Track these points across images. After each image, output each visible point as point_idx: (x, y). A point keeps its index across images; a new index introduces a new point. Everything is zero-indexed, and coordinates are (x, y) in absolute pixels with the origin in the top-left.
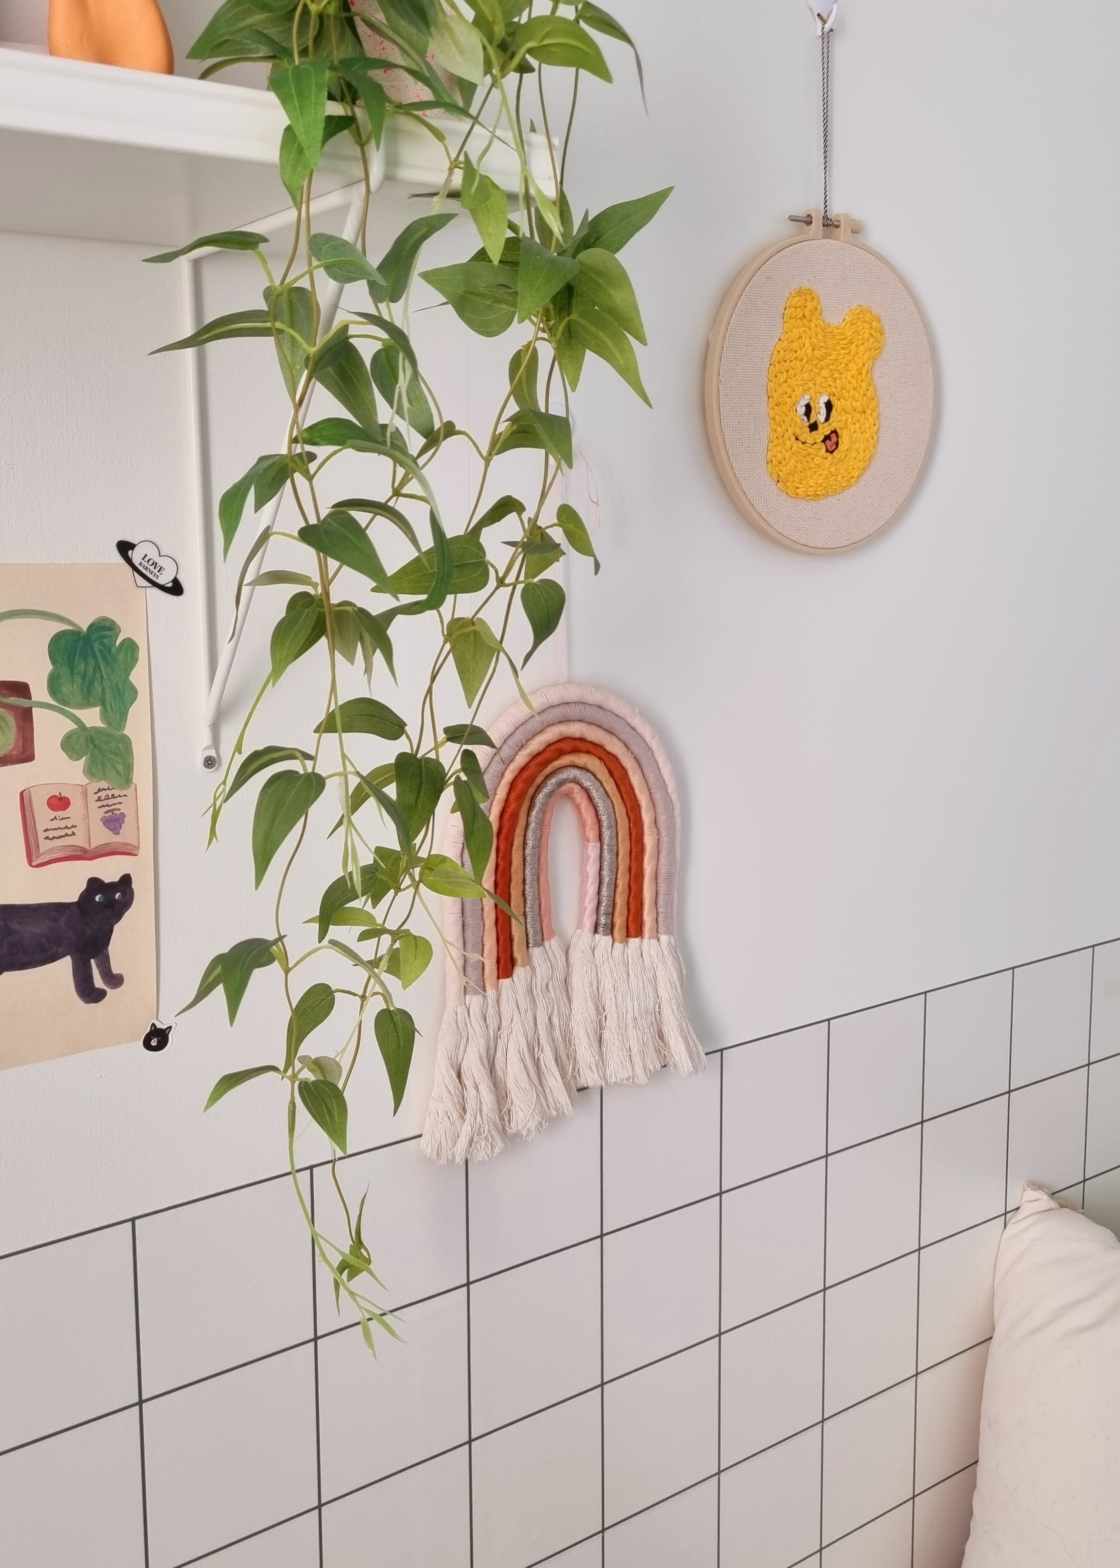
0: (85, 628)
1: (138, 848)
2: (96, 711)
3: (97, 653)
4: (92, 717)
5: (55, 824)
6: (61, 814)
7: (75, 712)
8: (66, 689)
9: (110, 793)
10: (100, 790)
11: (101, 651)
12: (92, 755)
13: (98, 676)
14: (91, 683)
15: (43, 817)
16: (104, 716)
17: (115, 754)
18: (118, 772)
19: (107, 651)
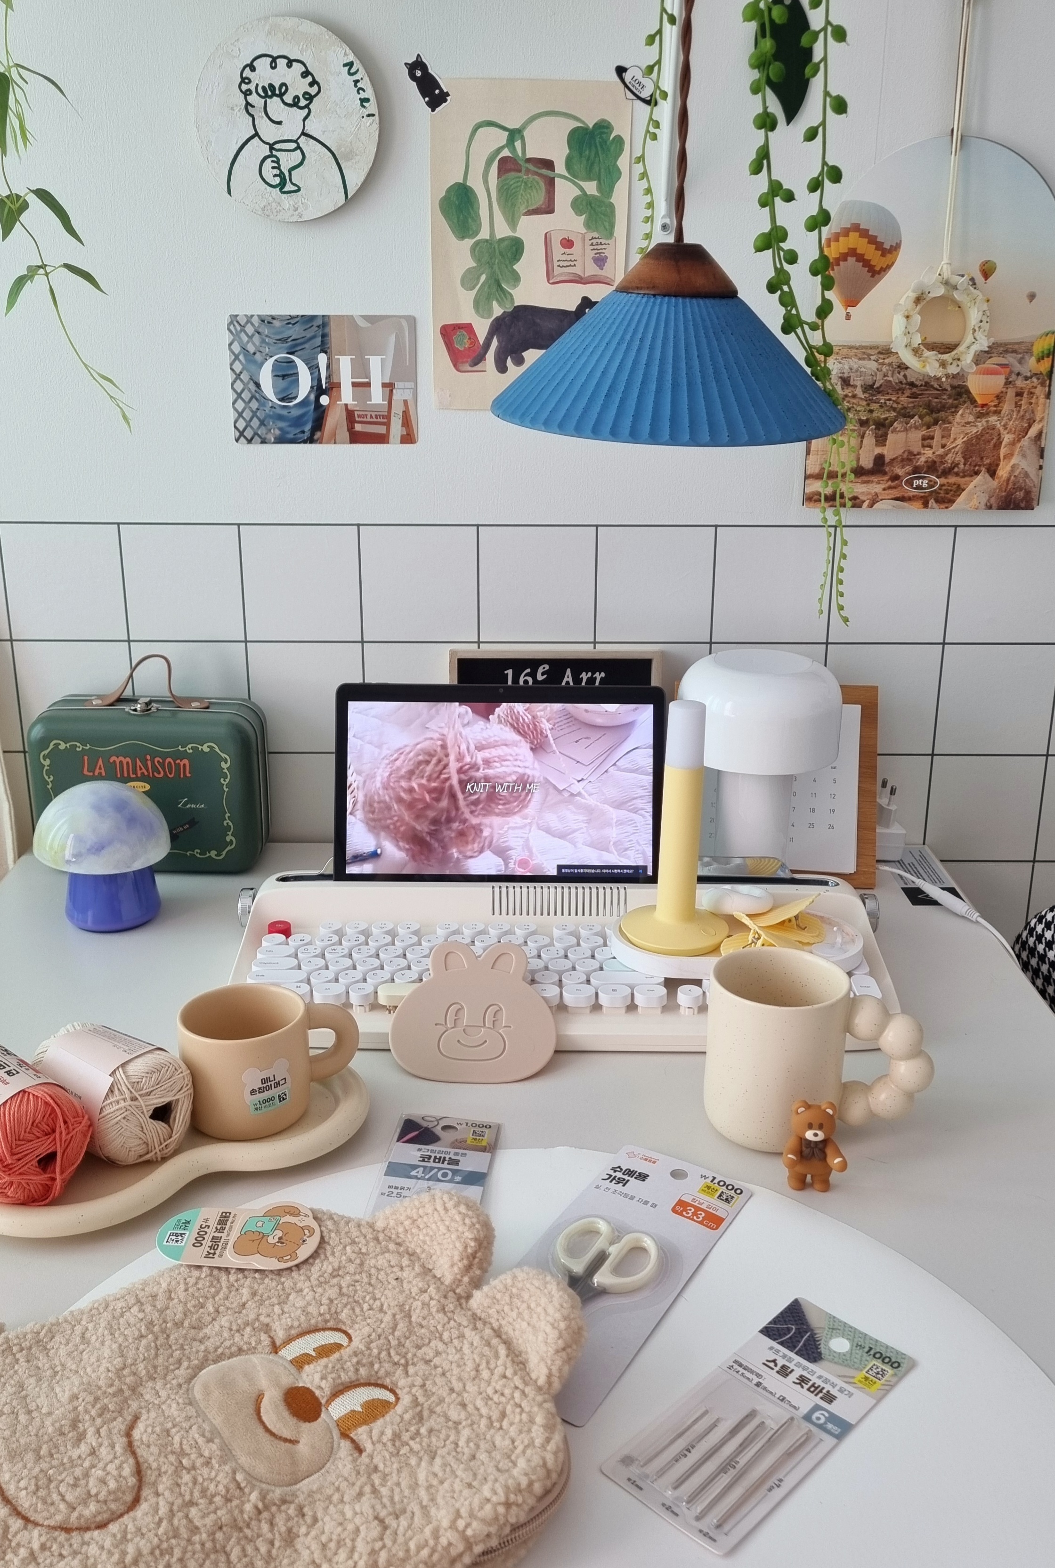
0: (591, 126)
1: (614, 281)
2: (594, 184)
4: (591, 188)
5: (564, 257)
6: (567, 251)
7: (581, 183)
8: (576, 167)
9: (599, 241)
10: (593, 238)
11: (600, 143)
12: (590, 213)
13: (597, 159)
14: (592, 164)
15: (558, 251)
16: (599, 188)
17: (604, 215)
19: (604, 142)
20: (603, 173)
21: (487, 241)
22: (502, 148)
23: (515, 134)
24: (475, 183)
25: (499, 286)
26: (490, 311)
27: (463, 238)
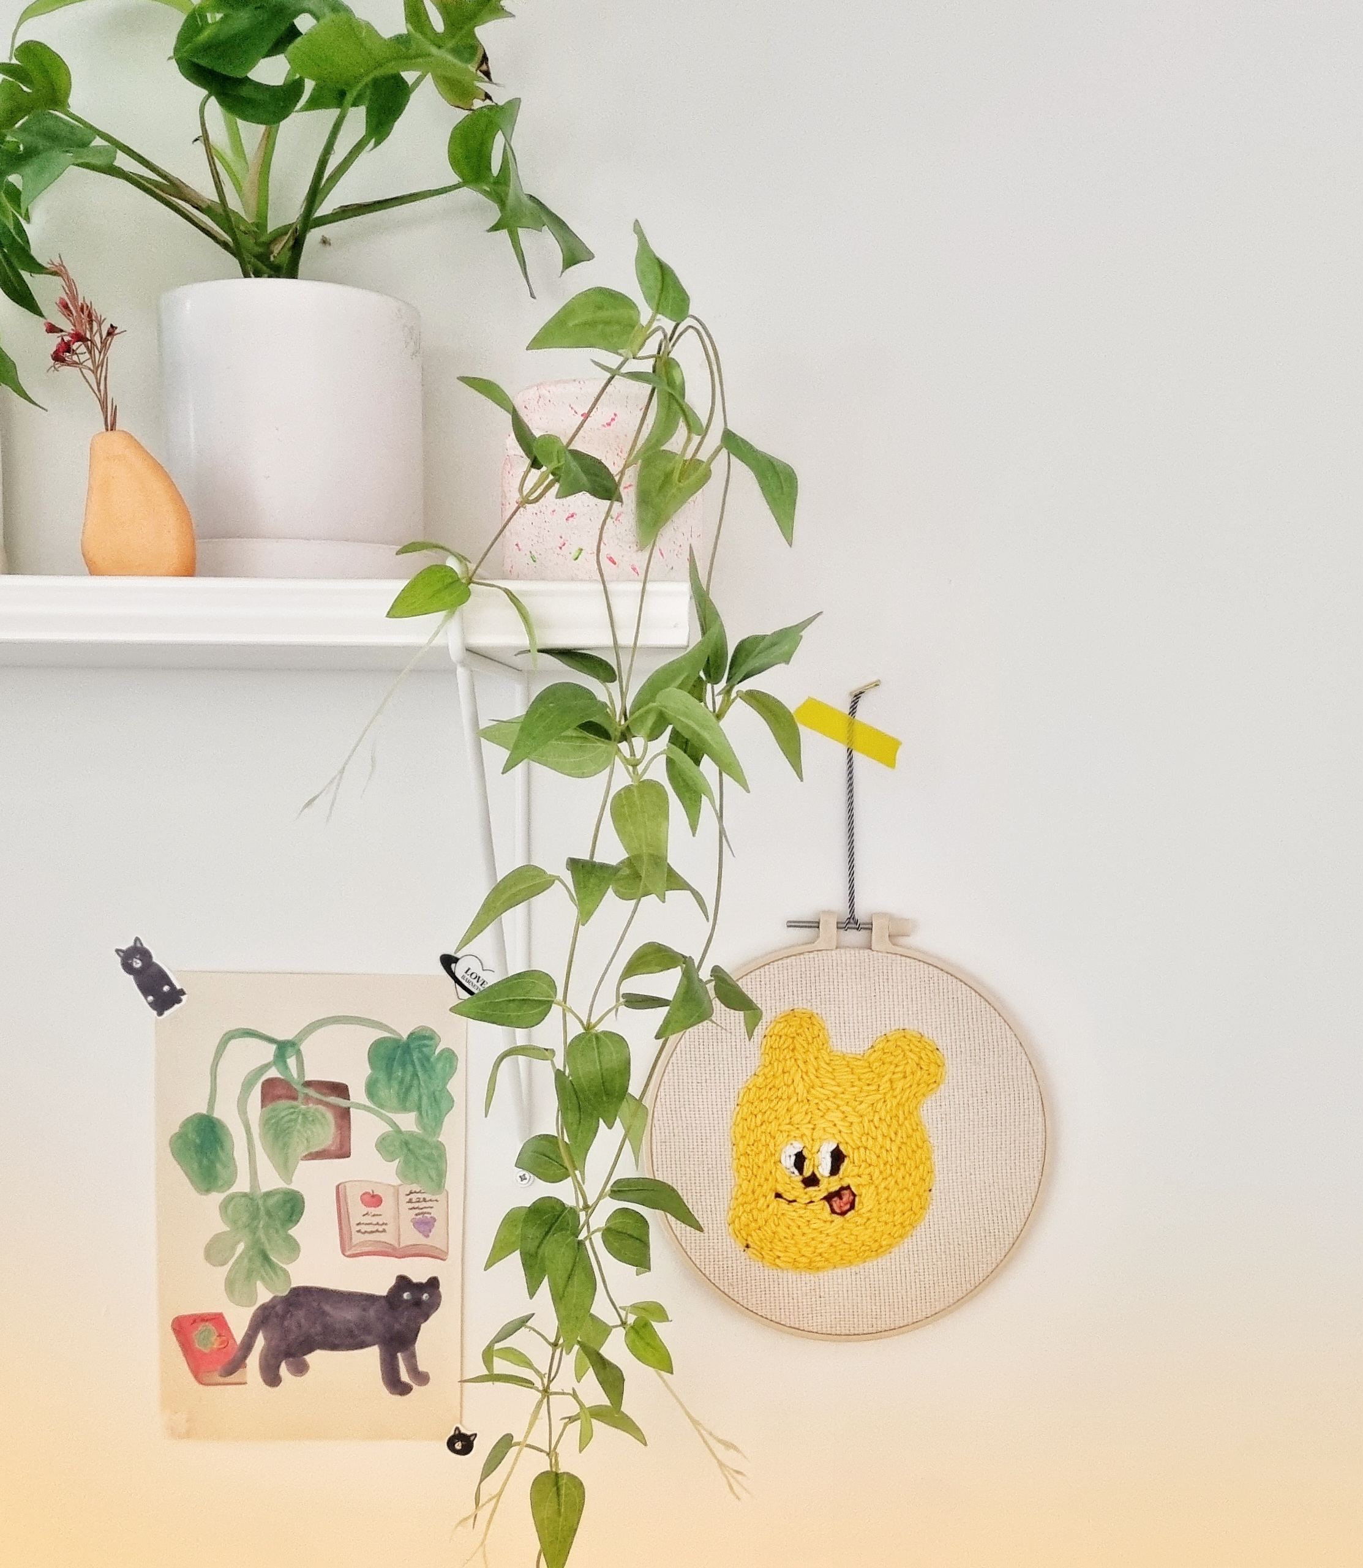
0: (405, 1036)
1: (447, 1253)
2: (412, 1116)
3: (416, 1061)
4: (408, 1122)
5: (367, 1220)
6: (373, 1210)
7: (390, 1115)
8: (383, 1093)
9: (421, 1196)
10: (412, 1192)
11: (419, 1059)
12: (406, 1157)
13: (415, 1082)
14: (408, 1089)
15: (357, 1210)
16: (420, 1122)
17: (429, 1159)
18: (430, 1177)
19: (426, 1059)
20: (425, 1101)
21: (245, 1195)
22: (266, 1067)
23: (284, 1048)
24: (226, 1113)
25: (266, 1258)
26: (253, 1295)
27: (208, 1191)
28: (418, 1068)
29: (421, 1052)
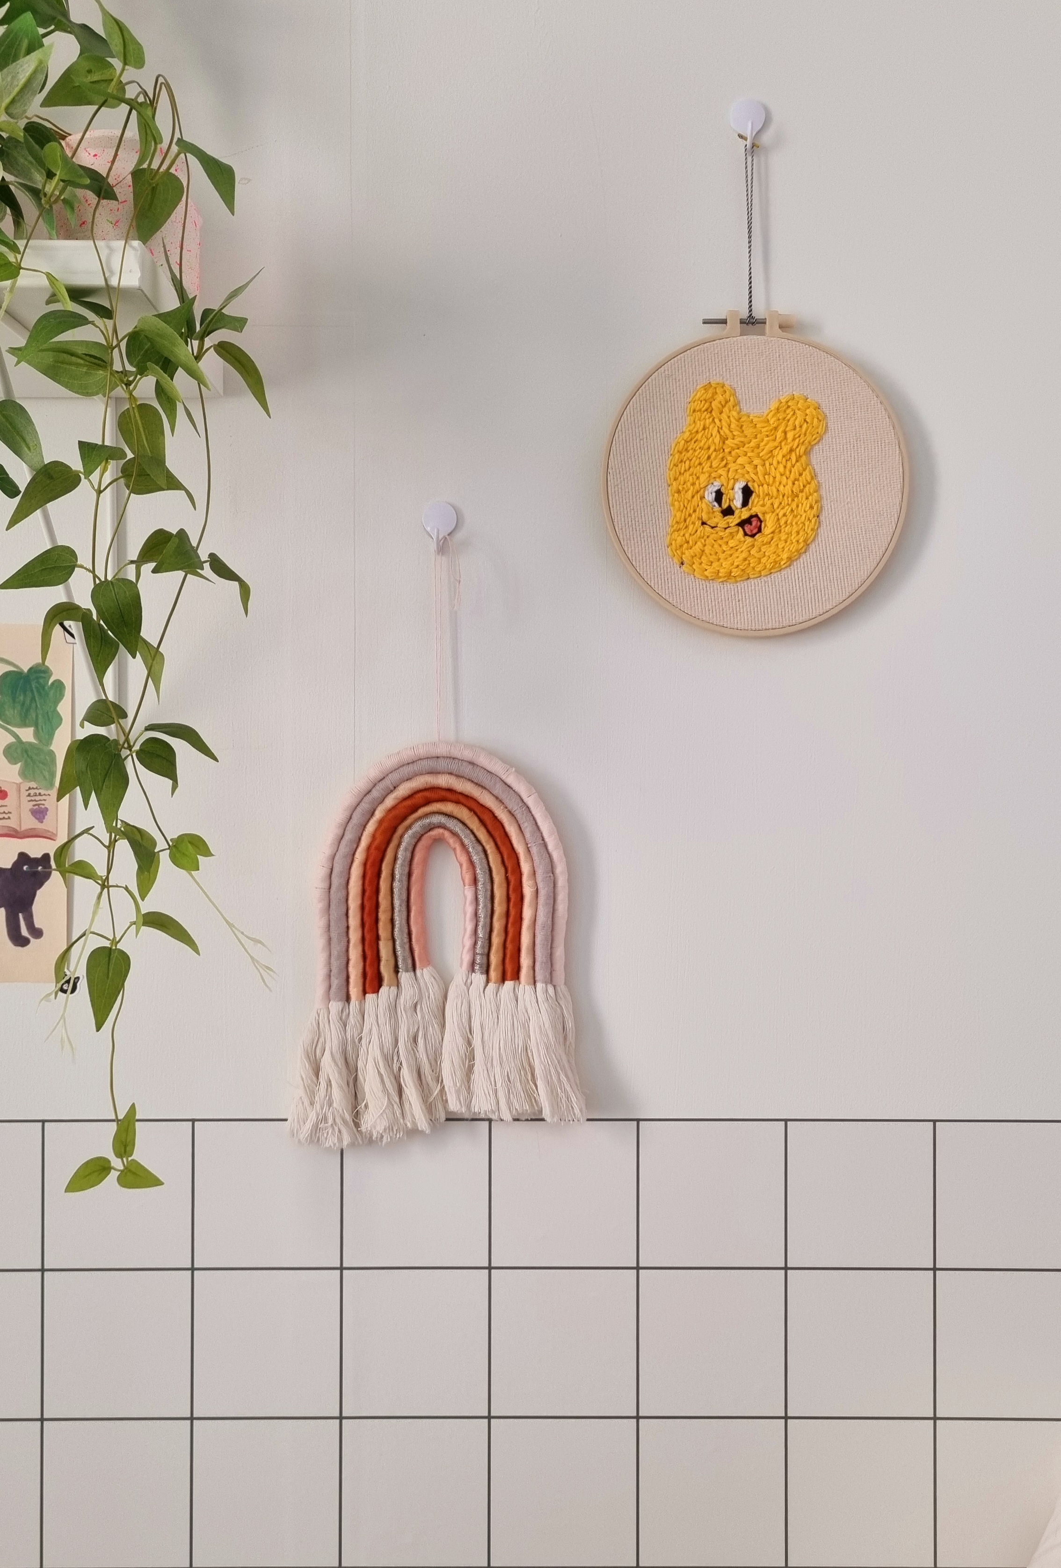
0: (26, 670)
1: (56, 835)
2: (31, 730)
3: (34, 689)
4: (27, 734)
7: (15, 729)
8: (9, 713)
9: (37, 792)
10: (30, 788)
11: (37, 688)
12: (26, 761)
13: (34, 705)
14: (28, 710)
16: (36, 734)
17: (43, 763)
18: (44, 777)
19: (41, 688)
20: (40, 720)
28: (36, 693)
29: (38, 682)
